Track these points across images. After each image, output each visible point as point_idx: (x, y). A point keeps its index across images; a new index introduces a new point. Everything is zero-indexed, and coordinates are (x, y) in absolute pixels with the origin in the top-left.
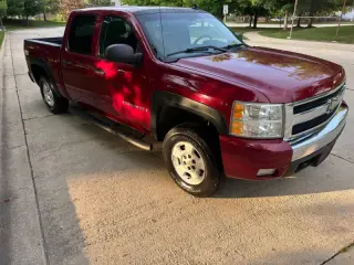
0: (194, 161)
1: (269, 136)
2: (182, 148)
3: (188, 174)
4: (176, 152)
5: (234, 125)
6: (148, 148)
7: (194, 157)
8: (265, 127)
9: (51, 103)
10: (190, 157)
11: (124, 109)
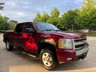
0: (49, 59)
1: (69, 48)
2: (45, 55)
3: (47, 64)
4: (44, 57)
5: (59, 45)
6: (35, 57)
7: (49, 57)
8: (68, 46)
9: (8, 48)
10: (48, 57)
11: (29, 46)
